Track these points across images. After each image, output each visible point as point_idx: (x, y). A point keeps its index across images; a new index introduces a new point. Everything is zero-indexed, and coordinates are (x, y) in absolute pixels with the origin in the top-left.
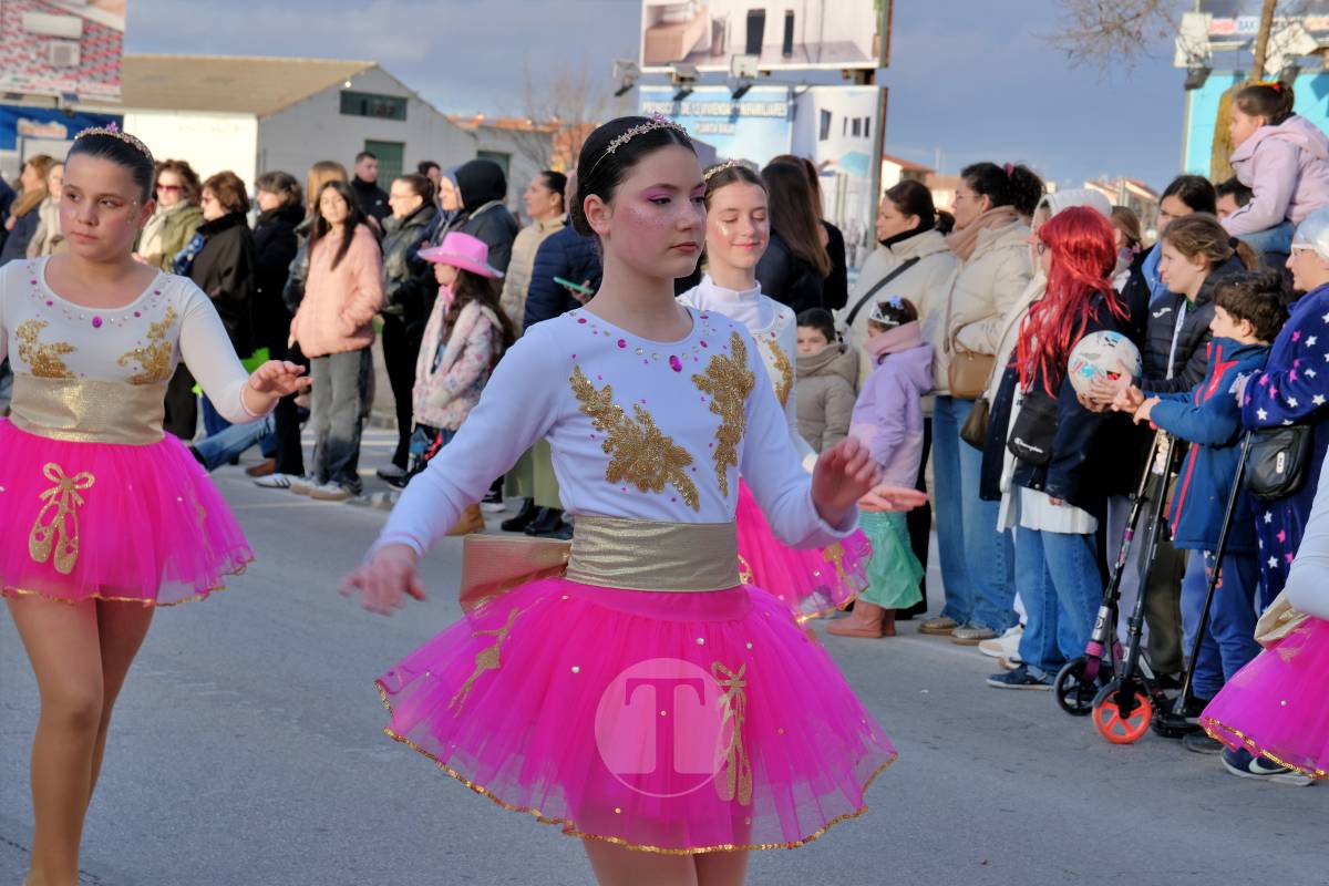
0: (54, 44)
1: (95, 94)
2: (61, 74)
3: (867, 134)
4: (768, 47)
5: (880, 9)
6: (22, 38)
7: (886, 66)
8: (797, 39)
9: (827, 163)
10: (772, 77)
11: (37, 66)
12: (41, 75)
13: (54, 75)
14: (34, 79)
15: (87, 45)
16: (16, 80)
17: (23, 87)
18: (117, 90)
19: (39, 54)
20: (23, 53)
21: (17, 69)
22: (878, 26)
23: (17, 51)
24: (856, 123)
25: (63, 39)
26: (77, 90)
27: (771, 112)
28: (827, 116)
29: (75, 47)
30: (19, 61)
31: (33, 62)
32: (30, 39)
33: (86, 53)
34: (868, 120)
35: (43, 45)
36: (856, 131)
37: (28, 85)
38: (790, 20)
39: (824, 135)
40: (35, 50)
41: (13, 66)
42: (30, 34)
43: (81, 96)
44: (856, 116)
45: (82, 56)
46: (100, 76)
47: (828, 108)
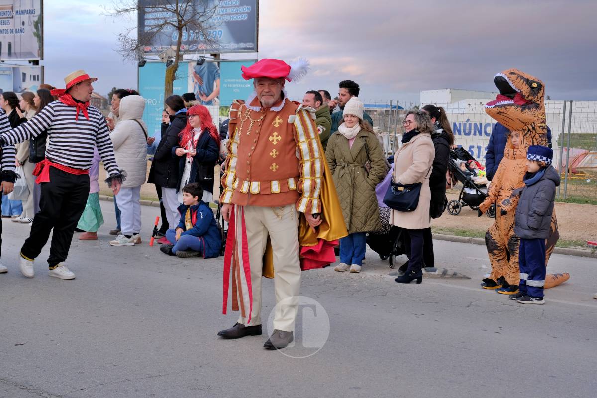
3: (38, 80)
4: (3, 53)
5: (40, 42)
7: (43, 59)
8: (13, 51)
9: (26, 89)
10: (5, 62)
22: (40, 48)
24: (34, 77)
27: (6, 73)
28: (24, 75)
34: (38, 76)
36: (34, 79)
38: (10, 45)
39: (24, 80)
44: (34, 74)
47: (25, 72)
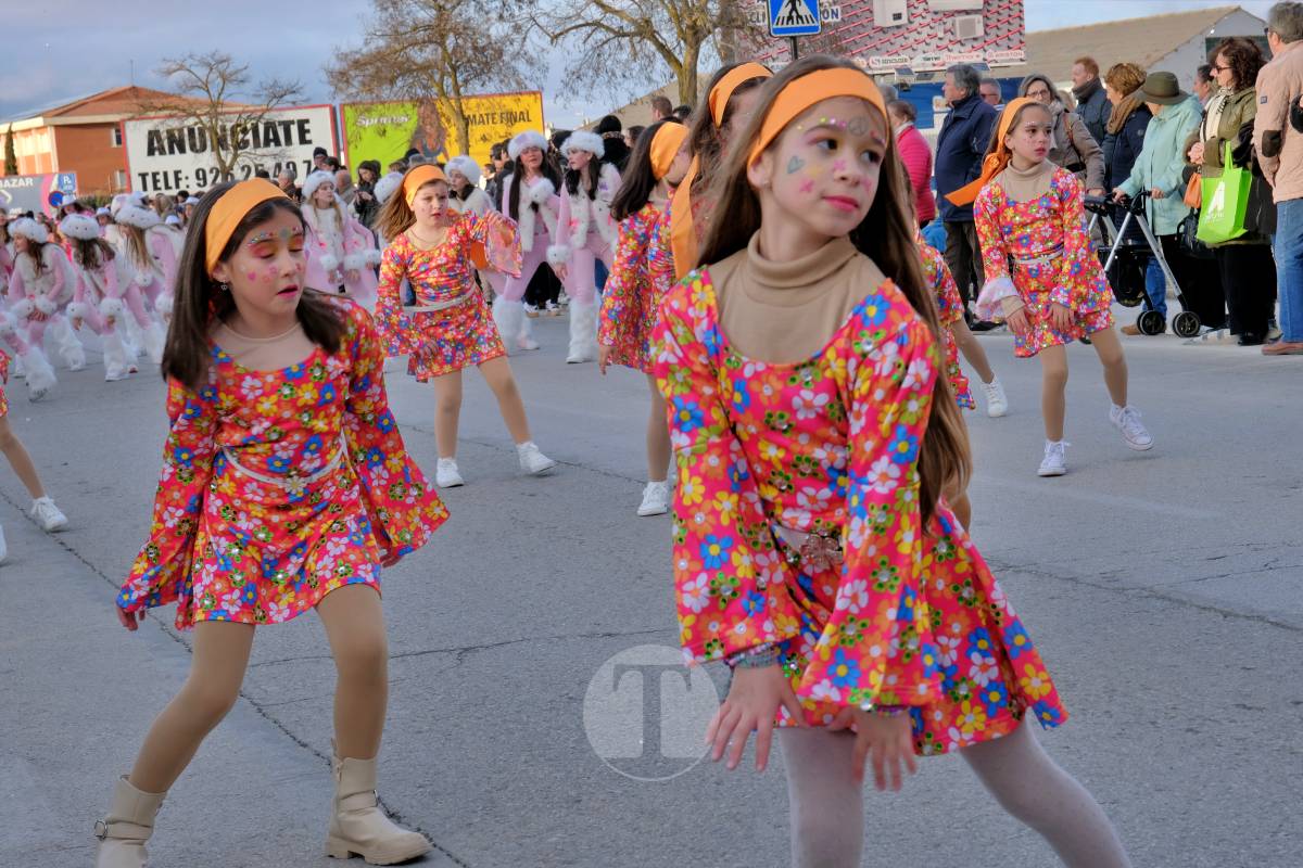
0: (959, 19)
1: (1003, 61)
2: (969, 47)
6: (929, 17)
11: (945, 42)
12: (949, 50)
13: (962, 49)
14: (944, 56)
15: (988, 14)
16: (929, 59)
17: (934, 65)
18: (1021, 54)
19: (945, 32)
20: (931, 32)
21: (926, 48)
23: (927, 30)
25: (967, 12)
26: (985, 60)
29: (979, 18)
30: (928, 41)
31: (940, 39)
32: (935, 17)
33: (988, 22)
35: (949, 21)
37: (941, 61)
40: (942, 27)
41: (922, 46)
42: (936, 13)
43: (989, 65)
45: (986, 26)
46: (1005, 42)
